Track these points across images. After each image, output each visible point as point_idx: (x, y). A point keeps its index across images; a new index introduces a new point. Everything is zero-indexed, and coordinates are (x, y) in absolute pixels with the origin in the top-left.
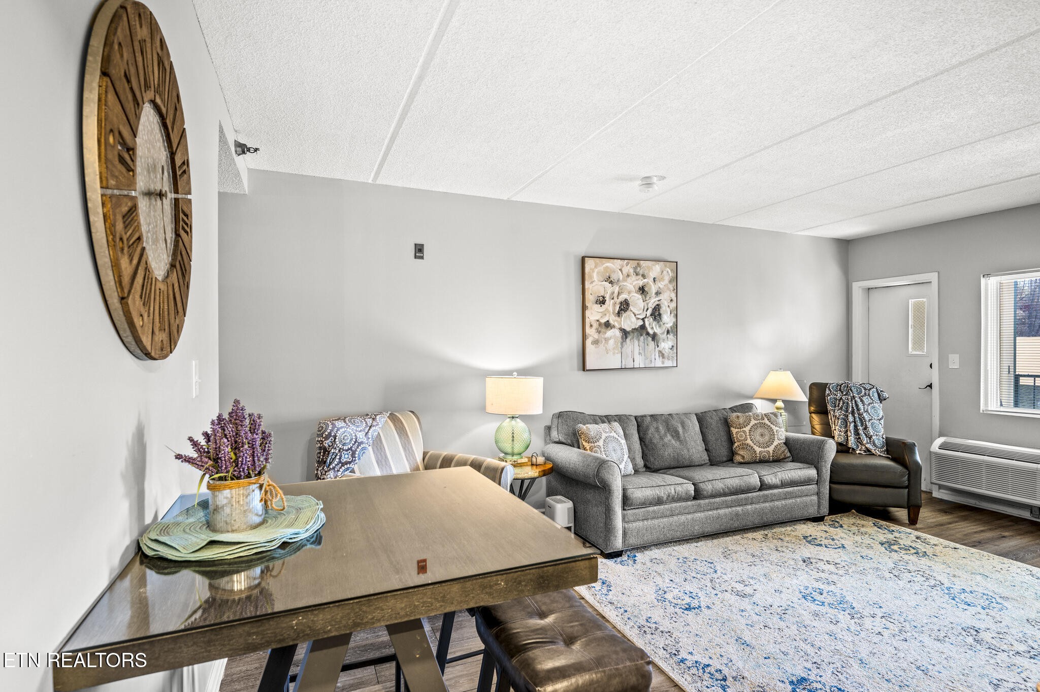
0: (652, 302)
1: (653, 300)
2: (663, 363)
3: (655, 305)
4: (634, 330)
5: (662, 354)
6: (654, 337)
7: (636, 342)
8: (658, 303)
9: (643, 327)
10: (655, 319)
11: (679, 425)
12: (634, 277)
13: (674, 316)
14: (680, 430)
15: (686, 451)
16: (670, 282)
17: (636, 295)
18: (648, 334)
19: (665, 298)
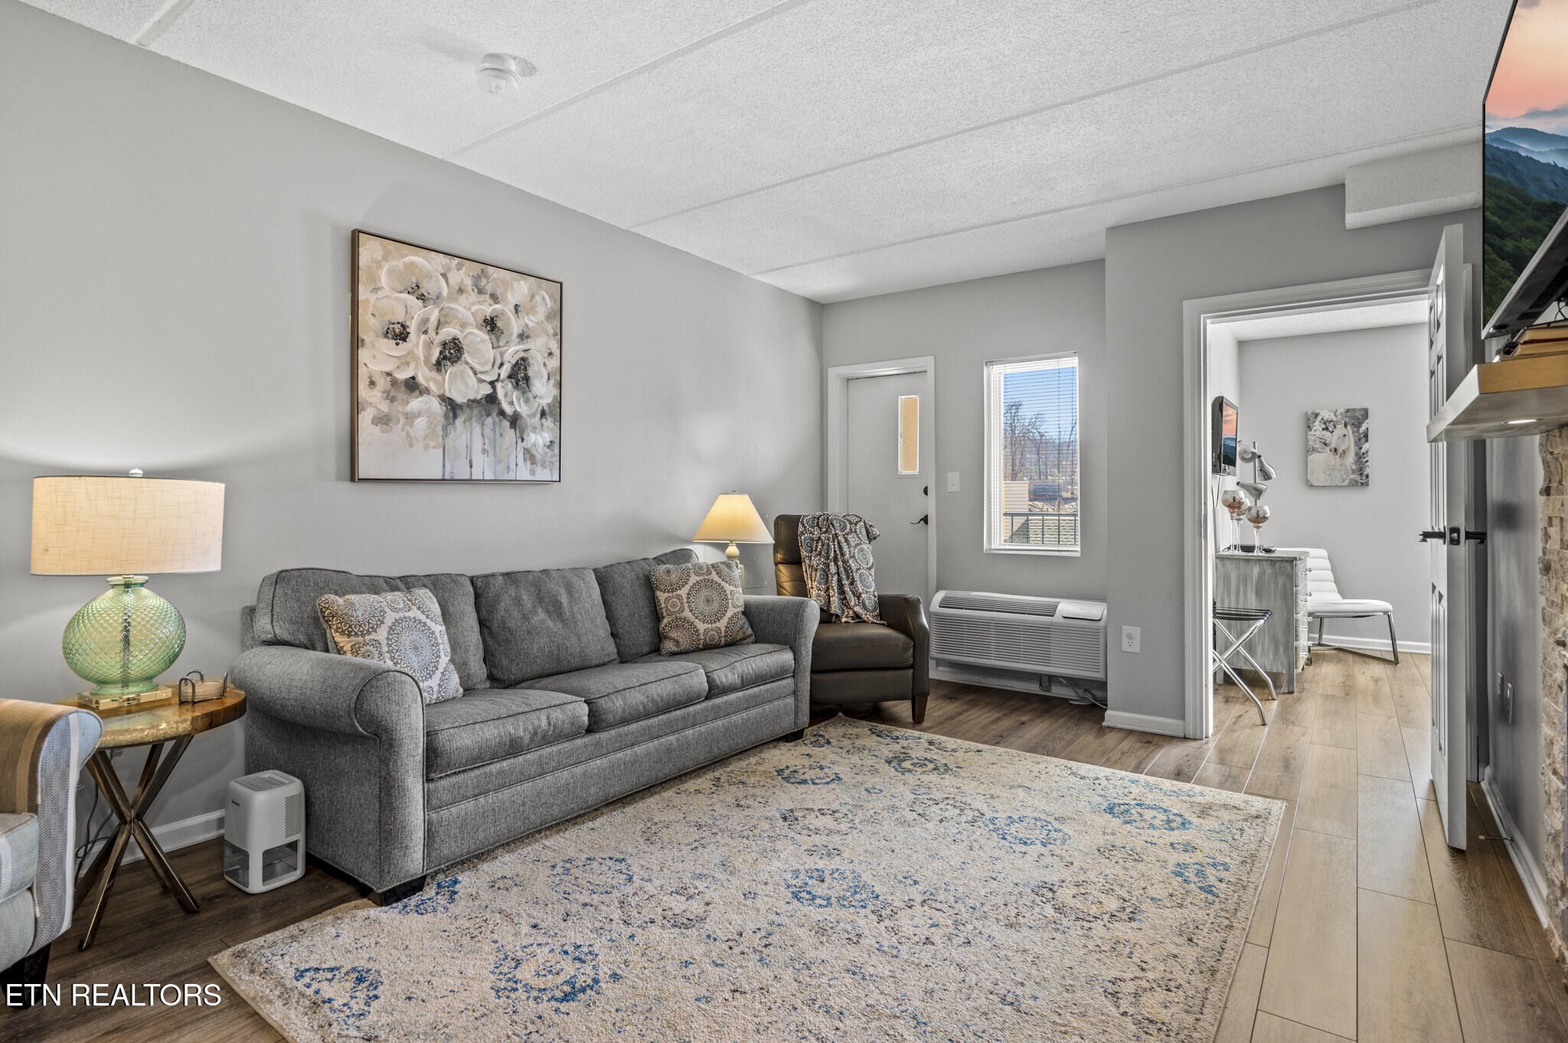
0: (512, 352)
1: (512, 349)
2: (533, 472)
3: (517, 358)
4: (473, 403)
5: (530, 456)
6: (515, 420)
7: (477, 429)
8: (523, 355)
9: (492, 399)
10: (517, 386)
11: (562, 591)
12: (473, 296)
13: (554, 385)
14: (564, 599)
15: (574, 640)
16: (548, 318)
17: (476, 331)
18: (502, 413)
19: (539, 348)
